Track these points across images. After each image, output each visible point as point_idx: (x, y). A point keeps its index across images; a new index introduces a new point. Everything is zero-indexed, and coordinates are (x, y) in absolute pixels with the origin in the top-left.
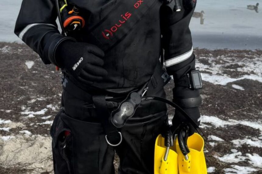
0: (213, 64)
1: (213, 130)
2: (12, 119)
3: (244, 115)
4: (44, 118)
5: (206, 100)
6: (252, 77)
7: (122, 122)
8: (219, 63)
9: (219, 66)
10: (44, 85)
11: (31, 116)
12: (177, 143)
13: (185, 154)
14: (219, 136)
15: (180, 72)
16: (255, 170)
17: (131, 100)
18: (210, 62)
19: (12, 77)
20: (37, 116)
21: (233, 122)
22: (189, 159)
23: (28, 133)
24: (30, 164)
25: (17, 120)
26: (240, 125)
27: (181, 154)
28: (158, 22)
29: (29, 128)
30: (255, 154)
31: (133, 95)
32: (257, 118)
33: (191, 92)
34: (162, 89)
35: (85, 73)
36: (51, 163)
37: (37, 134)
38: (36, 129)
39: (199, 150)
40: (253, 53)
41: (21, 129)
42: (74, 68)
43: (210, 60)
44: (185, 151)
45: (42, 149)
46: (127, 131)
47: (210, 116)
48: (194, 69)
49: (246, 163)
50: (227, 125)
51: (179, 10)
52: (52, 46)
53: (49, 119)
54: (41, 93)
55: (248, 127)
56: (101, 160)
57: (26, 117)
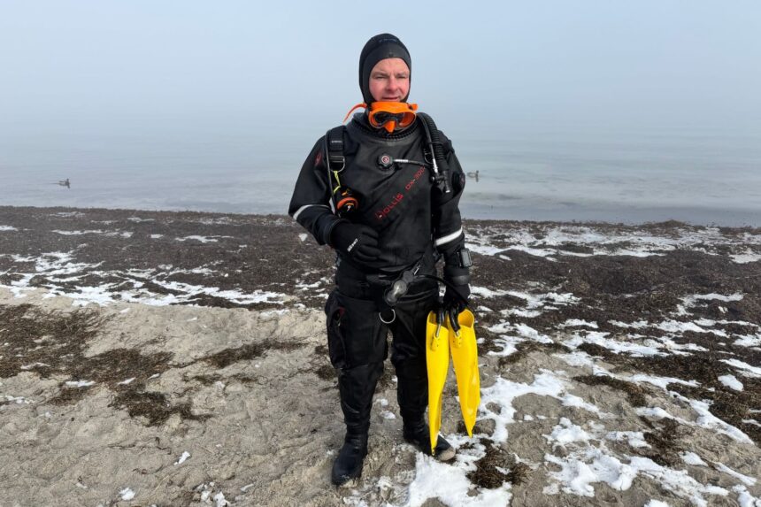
0: (481, 235)
1: (482, 301)
2: (286, 292)
3: (511, 285)
4: (318, 291)
5: (475, 271)
6: (518, 248)
7: (395, 300)
8: (487, 234)
9: (487, 236)
10: (318, 258)
11: (305, 289)
12: (448, 320)
13: (456, 331)
14: (488, 307)
15: (450, 251)
16: (523, 340)
17: (404, 278)
18: (478, 232)
19: (286, 250)
20: (311, 289)
21: (501, 293)
22: (460, 336)
23: (302, 306)
24: (305, 338)
25: (291, 293)
26: (508, 295)
27: (452, 330)
28: (429, 203)
29: (303, 301)
30: (522, 324)
31: (406, 274)
32: (524, 289)
33: (461, 270)
34: (434, 267)
35: (360, 254)
36: (326, 336)
37: (311, 306)
38: (310, 302)
39: (470, 326)
40: (519, 223)
41: (295, 302)
42: (349, 250)
43: (478, 231)
44: (456, 328)
45: (317, 323)
46: (400, 309)
47: (479, 286)
48: (463, 248)
49: (514, 333)
50: (496, 296)
51: (448, 191)
52: (327, 228)
53: (323, 292)
54: (315, 265)
55: (515, 297)
56: (375, 338)
57: (300, 290)
